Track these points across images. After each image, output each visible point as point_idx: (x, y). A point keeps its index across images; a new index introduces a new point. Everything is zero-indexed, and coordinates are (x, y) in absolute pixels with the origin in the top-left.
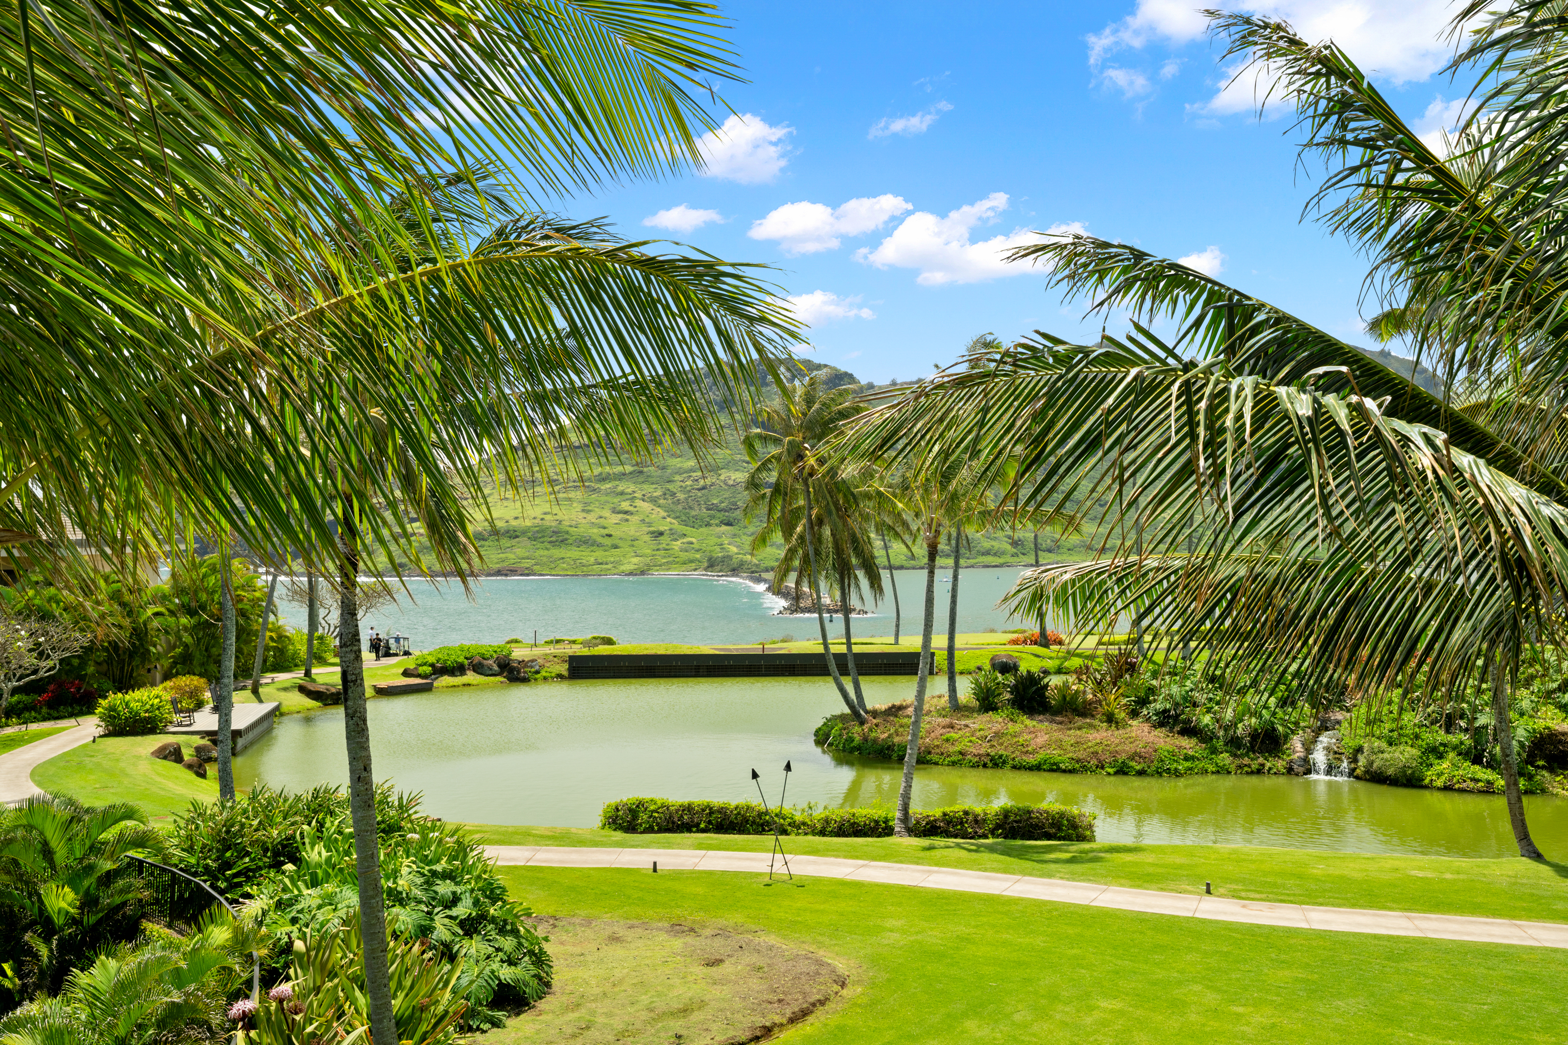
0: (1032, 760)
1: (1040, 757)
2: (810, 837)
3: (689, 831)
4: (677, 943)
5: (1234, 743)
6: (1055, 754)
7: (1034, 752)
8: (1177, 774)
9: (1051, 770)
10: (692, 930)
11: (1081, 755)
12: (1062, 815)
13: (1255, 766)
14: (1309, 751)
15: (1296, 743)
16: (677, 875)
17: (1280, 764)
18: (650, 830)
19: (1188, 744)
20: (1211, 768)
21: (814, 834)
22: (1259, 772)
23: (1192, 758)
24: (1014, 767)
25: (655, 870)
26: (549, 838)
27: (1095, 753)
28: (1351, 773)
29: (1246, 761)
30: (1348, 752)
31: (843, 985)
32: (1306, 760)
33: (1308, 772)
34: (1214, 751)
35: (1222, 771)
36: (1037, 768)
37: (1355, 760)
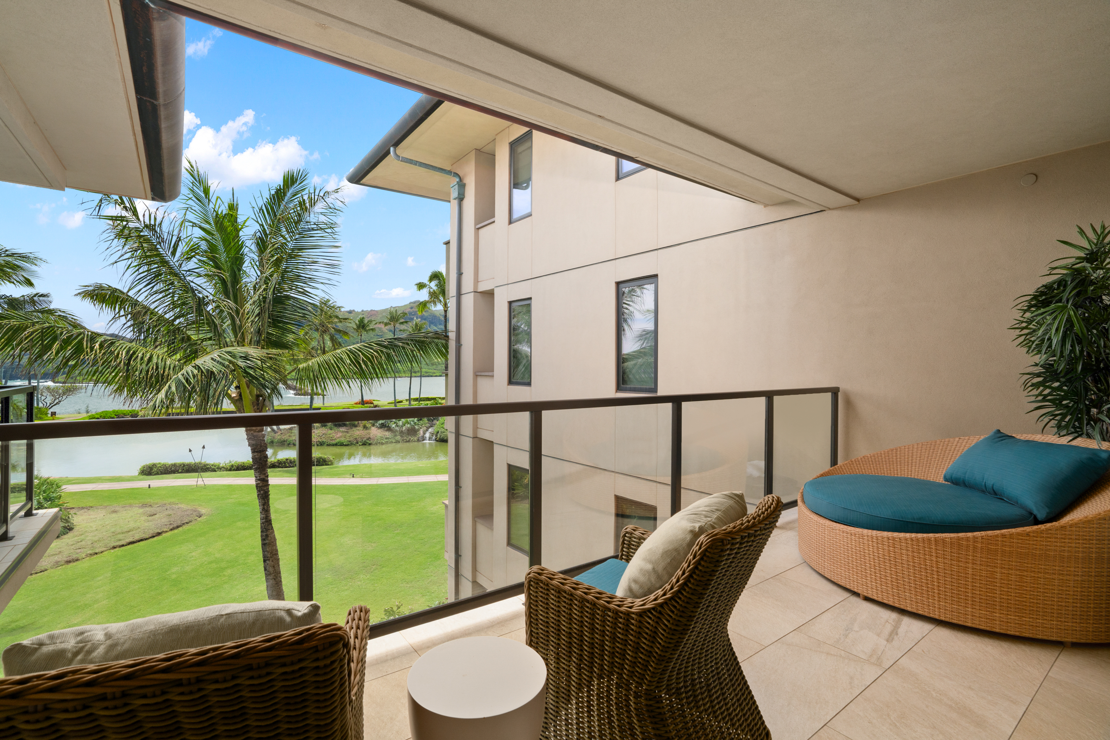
0: (334, 442)
1: (338, 440)
2: (225, 472)
3: (174, 473)
4: (141, 510)
5: (401, 432)
6: (343, 440)
7: (335, 439)
8: (382, 444)
9: (341, 445)
10: (151, 506)
11: (352, 439)
12: (321, 458)
13: (408, 440)
14: (424, 433)
15: (421, 432)
16: (159, 489)
17: (416, 439)
18: (157, 474)
19: (388, 434)
20: (394, 441)
21: (226, 471)
22: (409, 441)
23: (388, 438)
24: (327, 445)
25: (149, 487)
26: (109, 480)
27: (356, 439)
28: (436, 440)
29: (405, 438)
30: (435, 433)
31: (200, 517)
32: (423, 437)
33: (424, 440)
34: (396, 436)
35: (397, 442)
36: (336, 445)
37: (436, 436)
